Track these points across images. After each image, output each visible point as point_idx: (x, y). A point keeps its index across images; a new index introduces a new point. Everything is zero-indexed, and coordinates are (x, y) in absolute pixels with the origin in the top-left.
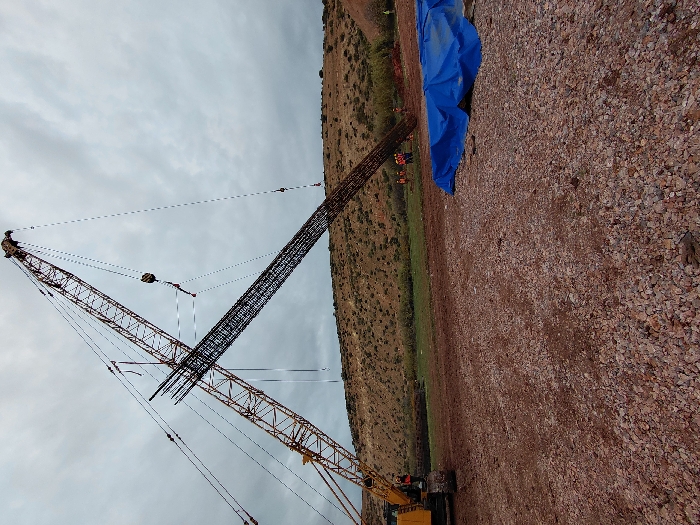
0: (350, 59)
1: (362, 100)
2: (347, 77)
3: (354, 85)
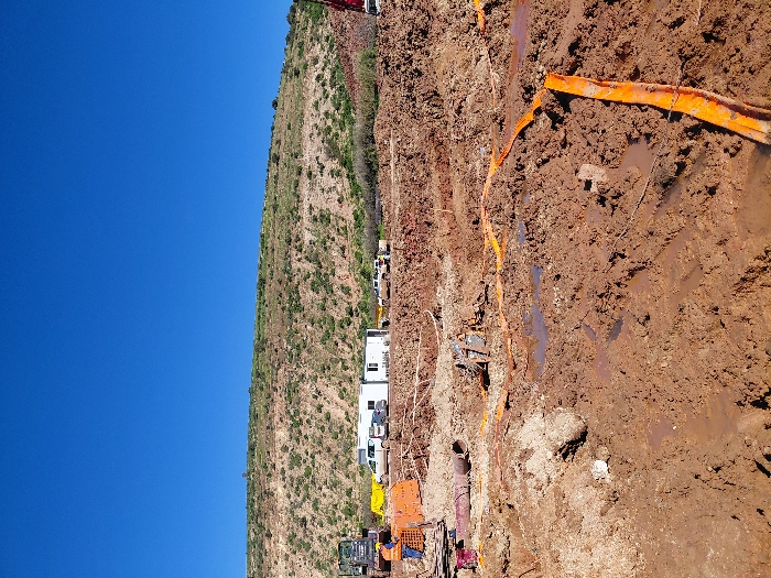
0: (323, 85)
1: (335, 130)
2: (316, 105)
3: (326, 113)
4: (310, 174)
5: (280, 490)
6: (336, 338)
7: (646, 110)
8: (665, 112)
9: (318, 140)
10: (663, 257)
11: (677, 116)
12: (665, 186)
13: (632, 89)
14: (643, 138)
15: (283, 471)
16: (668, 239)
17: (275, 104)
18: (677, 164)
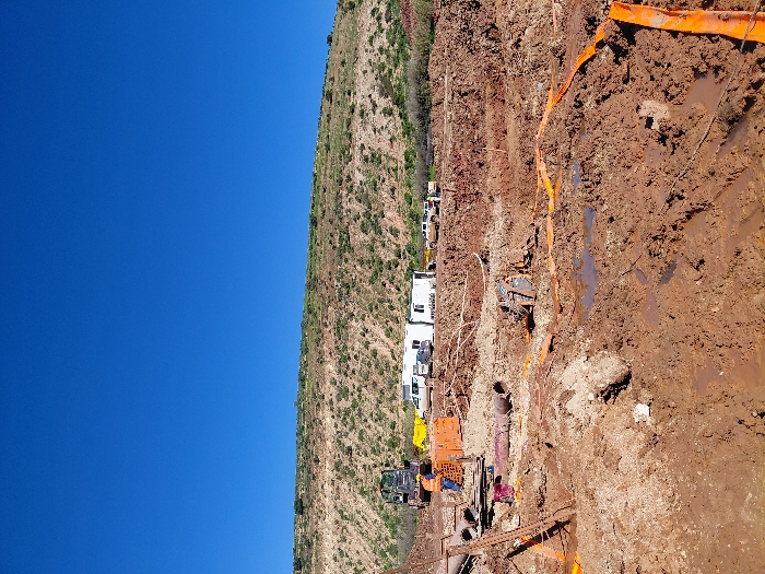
0: (379, 19)
1: (389, 67)
2: (371, 40)
3: (381, 49)
4: (362, 114)
5: (328, 420)
6: (383, 279)
7: (718, 40)
8: (737, 42)
9: (371, 77)
10: (723, 198)
11: (750, 46)
12: (731, 123)
13: (703, 18)
14: (711, 71)
15: (331, 402)
16: (730, 180)
17: (330, 40)
18: (747, 99)
